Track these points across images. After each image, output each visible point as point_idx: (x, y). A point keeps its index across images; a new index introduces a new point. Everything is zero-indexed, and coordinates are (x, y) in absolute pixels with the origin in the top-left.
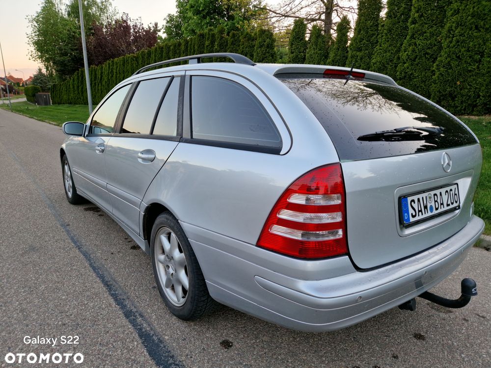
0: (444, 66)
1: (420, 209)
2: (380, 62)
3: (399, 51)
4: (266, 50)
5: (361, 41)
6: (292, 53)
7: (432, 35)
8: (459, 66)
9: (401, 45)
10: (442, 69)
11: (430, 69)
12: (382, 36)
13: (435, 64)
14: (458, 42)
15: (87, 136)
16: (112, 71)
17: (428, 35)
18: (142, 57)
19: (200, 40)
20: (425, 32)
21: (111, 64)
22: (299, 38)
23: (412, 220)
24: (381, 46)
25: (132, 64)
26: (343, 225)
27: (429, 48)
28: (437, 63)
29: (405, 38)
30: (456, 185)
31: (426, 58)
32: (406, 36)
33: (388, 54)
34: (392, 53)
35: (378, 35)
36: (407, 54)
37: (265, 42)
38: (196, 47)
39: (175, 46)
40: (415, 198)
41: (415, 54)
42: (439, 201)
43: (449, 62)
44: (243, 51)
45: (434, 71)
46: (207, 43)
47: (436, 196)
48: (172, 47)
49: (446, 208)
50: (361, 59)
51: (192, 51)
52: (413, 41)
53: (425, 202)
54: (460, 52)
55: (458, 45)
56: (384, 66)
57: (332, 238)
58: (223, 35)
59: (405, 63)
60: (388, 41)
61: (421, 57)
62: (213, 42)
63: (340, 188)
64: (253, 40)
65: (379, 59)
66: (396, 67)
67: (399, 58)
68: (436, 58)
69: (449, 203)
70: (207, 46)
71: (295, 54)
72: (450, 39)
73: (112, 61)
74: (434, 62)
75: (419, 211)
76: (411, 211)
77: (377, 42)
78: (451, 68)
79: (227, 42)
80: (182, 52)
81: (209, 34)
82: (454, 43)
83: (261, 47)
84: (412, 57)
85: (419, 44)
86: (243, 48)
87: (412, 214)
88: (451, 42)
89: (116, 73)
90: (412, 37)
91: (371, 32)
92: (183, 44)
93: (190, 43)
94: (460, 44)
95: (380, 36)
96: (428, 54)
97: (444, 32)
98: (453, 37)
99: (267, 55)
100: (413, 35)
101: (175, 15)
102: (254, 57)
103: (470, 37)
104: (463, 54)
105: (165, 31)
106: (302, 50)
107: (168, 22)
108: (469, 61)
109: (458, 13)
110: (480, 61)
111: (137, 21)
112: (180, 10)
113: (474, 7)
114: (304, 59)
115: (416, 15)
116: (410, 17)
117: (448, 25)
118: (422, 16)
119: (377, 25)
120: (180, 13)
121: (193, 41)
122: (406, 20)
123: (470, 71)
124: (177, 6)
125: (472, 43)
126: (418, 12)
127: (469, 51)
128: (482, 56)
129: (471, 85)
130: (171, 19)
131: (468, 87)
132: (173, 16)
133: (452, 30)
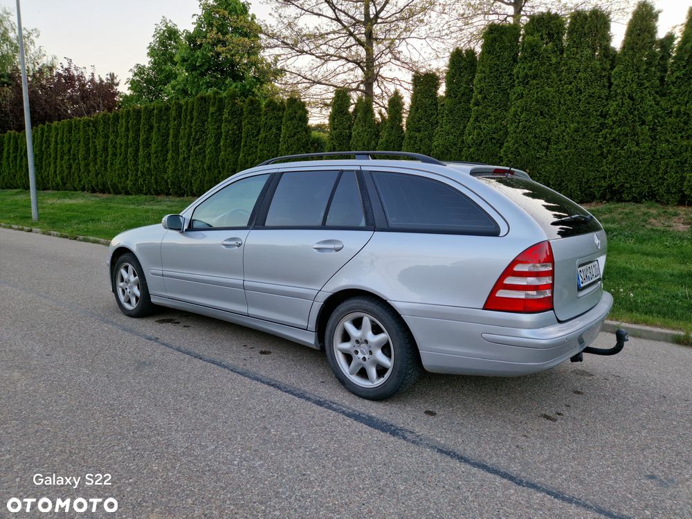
0: (511, 153)
1: (584, 277)
3: (462, 134)
4: (298, 124)
5: (419, 121)
6: (335, 129)
7: (497, 119)
8: (527, 152)
9: (465, 127)
10: (510, 156)
11: (497, 155)
12: (443, 117)
13: (502, 150)
14: (525, 127)
15: (186, 230)
16: (47, 140)
17: (493, 118)
18: (104, 122)
19: (200, 105)
20: (489, 116)
21: (46, 129)
22: (342, 112)
23: (582, 285)
24: (442, 127)
25: (86, 132)
26: (551, 286)
27: (495, 133)
28: (504, 149)
29: (468, 121)
30: (597, 262)
31: (492, 143)
32: (469, 118)
33: (451, 137)
34: (455, 136)
35: (437, 115)
36: (472, 138)
37: (296, 113)
38: (195, 114)
39: (161, 110)
40: (581, 269)
41: (480, 139)
42: (591, 272)
43: (517, 148)
44: (266, 123)
45: (501, 157)
46: (212, 110)
47: (589, 269)
48: (155, 112)
49: (595, 279)
50: (421, 140)
51: (189, 118)
52: (477, 124)
53: (586, 273)
54: (527, 138)
55: (525, 131)
56: (447, 150)
57: (542, 297)
58: (236, 101)
59: (470, 148)
60: (450, 122)
61: (487, 142)
62: (220, 110)
63: (550, 259)
64: (279, 110)
65: (441, 142)
66: (460, 151)
67: (463, 142)
68: (503, 144)
69: (596, 274)
70: (212, 114)
71: (338, 130)
72: (516, 124)
73: (48, 126)
74: (500, 148)
75: (584, 279)
76: (581, 279)
77: (437, 123)
78: (519, 154)
79: (242, 109)
80: (171, 119)
81: (215, 98)
82: (520, 129)
83: (292, 119)
84: (478, 141)
85: (484, 128)
86: (266, 119)
87: (581, 281)
88: (517, 127)
89: (56, 142)
90: (476, 120)
91: (430, 112)
93: (184, 107)
94: (526, 129)
95: (440, 116)
96: (494, 138)
97: (510, 115)
98: (519, 122)
99: (300, 129)
100: (478, 117)
101: (147, 65)
102: (283, 131)
103: (536, 123)
104: (530, 140)
105: (130, 86)
106: (347, 126)
107: (136, 74)
108: (537, 148)
109: (522, 97)
110: (547, 148)
111: (83, 70)
112: (155, 60)
113: (537, 93)
114: (350, 137)
115: (479, 96)
116: (471, 98)
117: (512, 109)
118: (485, 97)
119: (436, 104)
120: (154, 63)
121: (190, 106)
122: (468, 101)
123: (538, 158)
124: (148, 53)
125: (538, 130)
126: (480, 93)
127: (535, 137)
128: (549, 143)
129: (540, 173)
130: (140, 70)
131: (538, 175)
132: (144, 66)
133: (517, 115)
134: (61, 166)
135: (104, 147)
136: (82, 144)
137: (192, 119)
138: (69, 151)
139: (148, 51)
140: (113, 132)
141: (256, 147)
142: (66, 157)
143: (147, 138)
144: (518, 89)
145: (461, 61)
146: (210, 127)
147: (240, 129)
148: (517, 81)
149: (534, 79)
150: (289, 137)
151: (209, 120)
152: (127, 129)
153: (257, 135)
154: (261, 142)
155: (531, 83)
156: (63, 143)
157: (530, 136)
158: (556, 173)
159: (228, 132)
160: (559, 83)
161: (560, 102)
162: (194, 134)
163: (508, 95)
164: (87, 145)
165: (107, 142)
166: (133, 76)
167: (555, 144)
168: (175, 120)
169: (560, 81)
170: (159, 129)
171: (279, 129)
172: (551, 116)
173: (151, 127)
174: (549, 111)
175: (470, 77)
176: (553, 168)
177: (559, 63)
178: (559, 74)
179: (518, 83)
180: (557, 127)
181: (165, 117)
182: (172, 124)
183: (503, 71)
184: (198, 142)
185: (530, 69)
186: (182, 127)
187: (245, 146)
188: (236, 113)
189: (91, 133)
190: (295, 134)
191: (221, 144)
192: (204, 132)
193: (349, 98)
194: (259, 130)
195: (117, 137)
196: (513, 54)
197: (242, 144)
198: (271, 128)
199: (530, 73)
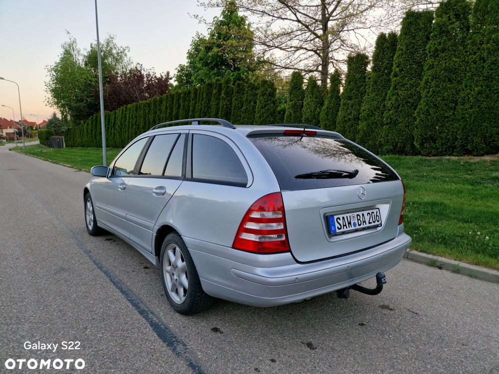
0: (423, 113)
1: (344, 224)
2: (369, 109)
3: (384, 100)
4: (268, 98)
5: (351, 91)
6: (291, 101)
7: (412, 86)
8: (436, 113)
9: (386, 94)
10: (422, 116)
11: (412, 116)
12: (369, 87)
13: (416, 112)
14: (434, 92)
15: (110, 177)
16: (125, 116)
17: (409, 86)
18: (154, 104)
19: (208, 89)
20: (406, 84)
21: (124, 110)
22: (297, 88)
23: (338, 231)
24: (368, 95)
25: (145, 110)
26: (285, 231)
27: (410, 98)
28: (417, 110)
29: (389, 89)
30: (378, 210)
31: (408, 106)
32: (390, 87)
33: (375, 102)
34: (378, 102)
35: (366, 86)
36: (391, 103)
37: (267, 91)
38: (204, 95)
39: (186, 93)
40: (341, 216)
41: (398, 103)
42: (361, 219)
43: (428, 109)
44: (247, 99)
45: (415, 117)
46: (214, 92)
47: (358, 216)
48: (182, 95)
49: (368, 225)
50: (352, 106)
51: (201, 98)
52: (396, 91)
53: (349, 219)
54: (437, 100)
55: (435, 95)
56: (372, 112)
58: (229, 85)
59: (390, 110)
60: (375, 91)
61: (403, 105)
62: (219, 91)
63: (282, 208)
64: (256, 89)
65: (367, 107)
66: (382, 113)
67: (384, 106)
68: (417, 106)
69: (371, 221)
70: (215, 94)
71: (293, 101)
72: (427, 90)
73: (126, 107)
74: (415, 109)
75: (344, 226)
76: (337, 225)
77: (366, 92)
78: (430, 115)
79: (233, 91)
81: (216, 84)
82: (431, 93)
83: (263, 95)
84: (396, 105)
85: (401, 94)
86: (247, 96)
87: (338, 227)
88: (428, 92)
89: (129, 118)
90: (395, 88)
91: (360, 84)
92: (193, 92)
93: (199, 91)
94: (436, 93)
95: (367, 87)
96: (409, 102)
97: (422, 83)
98: (430, 88)
99: (269, 102)
100: (396, 86)
101: (186, 65)
102: (258, 104)
103: (444, 88)
104: (439, 102)
105: (176, 79)
106: (300, 98)
107: (179, 71)
108: (445, 109)
109: (433, 68)
110: (455, 108)
111: (150, 71)
112: (191, 61)
113: (446, 63)
114: (302, 106)
115: (397, 69)
116: (392, 71)
117: (425, 78)
118: (402, 70)
119: (365, 78)
120: (190, 63)
121: (202, 90)
122: (389, 73)
123: (447, 117)
124: (187, 57)
125: (446, 93)
126: (398, 67)
127: (444, 100)
128: (456, 104)
129: (448, 130)
130: (182, 69)
131: (447, 131)
132: (184, 66)
133: (429, 82)
134: (132, 133)
135: (154, 120)
136: (142, 118)
137: (203, 99)
138: (136, 123)
139: (187, 55)
140: (159, 110)
141: (241, 116)
142: (134, 127)
143: (177, 113)
144: (430, 61)
145: (385, 43)
146: (213, 103)
147: (231, 104)
148: (429, 55)
149: (443, 52)
150: (261, 108)
151: (213, 99)
152: (166, 108)
153: (241, 108)
154: (243, 113)
155: (440, 55)
156: (132, 118)
157: (439, 99)
158: (463, 129)
159: (223, 106)
160: (465, 54)
161: (466, 70)
162: (203, 109)
163: (422, 66)
164: (145, 119)
165: (155, 116)
166: (178, 73)
167: (462, 105)
168: (193, 100)
169: (466, 52)
170: (184, 107)
171: (255, 103)
172: (458, 82)
173: (180, 106)
174: (456, 77)
175: (391, 55)
176: (460, 125)
177: (465, 37)
178: (465, 47)
179: (431, 56)
180: (463, 90)
181: (188, 99)
182: (192, 102)
183: (418, 47)
184: (206, 114)
185: (440, 45)
186: (197, 105)
187: (233, 115)
188: (229, 93)
189: (147, 111)
190: (265, 106)
191: (219, 115)
192: (209, 107)
193: (302, 78)
194: (243, 104)
195: (161, 113)
196: (426, 33)
197: (232, 114)
198: (250, 102)
199: (440, 47)
